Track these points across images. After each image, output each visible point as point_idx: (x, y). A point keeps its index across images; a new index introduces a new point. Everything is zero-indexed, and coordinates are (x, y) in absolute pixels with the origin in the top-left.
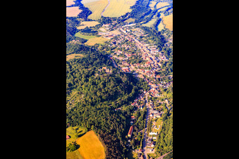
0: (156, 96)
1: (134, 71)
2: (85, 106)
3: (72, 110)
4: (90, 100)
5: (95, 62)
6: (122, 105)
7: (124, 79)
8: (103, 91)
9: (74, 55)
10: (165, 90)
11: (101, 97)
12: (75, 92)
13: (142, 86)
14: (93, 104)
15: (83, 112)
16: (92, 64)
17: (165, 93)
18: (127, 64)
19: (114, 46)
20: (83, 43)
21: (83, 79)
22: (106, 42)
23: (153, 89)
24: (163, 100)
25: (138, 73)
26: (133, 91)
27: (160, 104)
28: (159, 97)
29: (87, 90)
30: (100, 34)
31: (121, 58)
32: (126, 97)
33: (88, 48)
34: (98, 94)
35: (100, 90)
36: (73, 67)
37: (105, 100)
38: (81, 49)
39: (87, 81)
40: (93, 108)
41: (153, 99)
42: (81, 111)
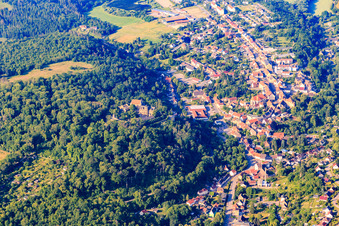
0: (259, 185)
1: (219, 117)
2: (63, 195)
3: (28, 204)
4: (78, 182)
5: (118, 86)
6: (162, 200)
7: (183, 135)
8: (117, 161)
9: (72, 63)
10: (287, 172)
11: (107, 176)
12: (47, 160)
13: (228, 158)
14: (83, 193)
15: (54, 210)
16: (109, 89)
17: (284, 181)
18: (204, 97)
19: (183, 47)
20: (105, 34)
21: (73, 127)
22: (165, 37)
23: (256, 167)
24: (273, 197)
25: (229, 124)
26: (199, 169)
27: (264, 207)
28: (266, 188)
29: (76, 155)
30: (154, 14)
31: (192, 81)
32: (176, 182)
33: (111, 49)
34: (103, 168)
35: (110, 157)
36: (56, 94)
37: (117, 186)
38: (93, 49)
39: (82, 132)
40: (81, 203)
41: (248, 193)
42: (49, 208)
